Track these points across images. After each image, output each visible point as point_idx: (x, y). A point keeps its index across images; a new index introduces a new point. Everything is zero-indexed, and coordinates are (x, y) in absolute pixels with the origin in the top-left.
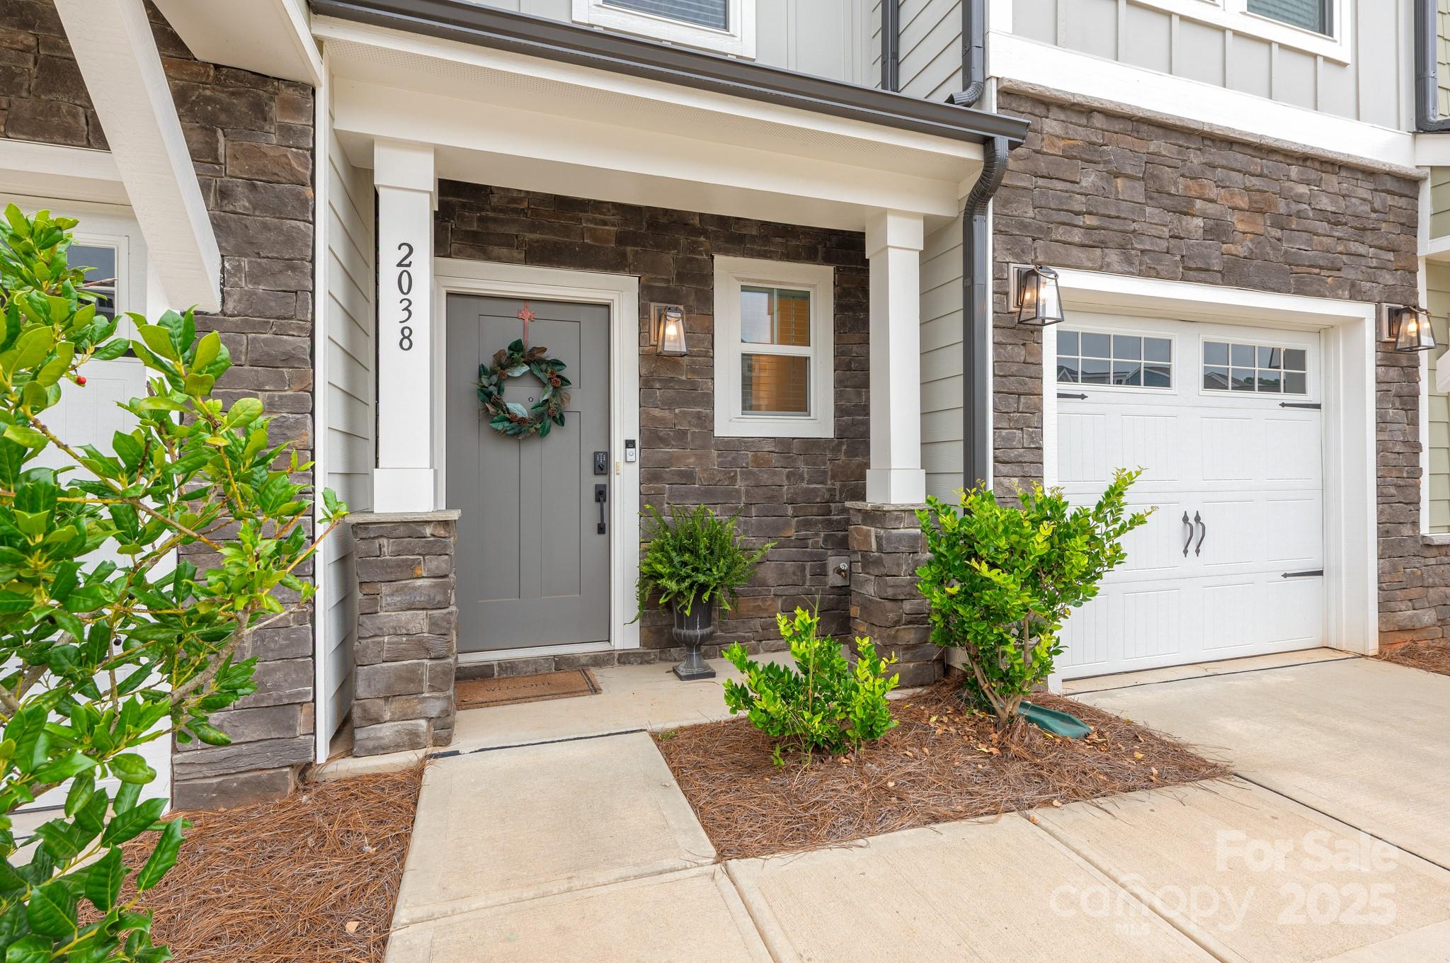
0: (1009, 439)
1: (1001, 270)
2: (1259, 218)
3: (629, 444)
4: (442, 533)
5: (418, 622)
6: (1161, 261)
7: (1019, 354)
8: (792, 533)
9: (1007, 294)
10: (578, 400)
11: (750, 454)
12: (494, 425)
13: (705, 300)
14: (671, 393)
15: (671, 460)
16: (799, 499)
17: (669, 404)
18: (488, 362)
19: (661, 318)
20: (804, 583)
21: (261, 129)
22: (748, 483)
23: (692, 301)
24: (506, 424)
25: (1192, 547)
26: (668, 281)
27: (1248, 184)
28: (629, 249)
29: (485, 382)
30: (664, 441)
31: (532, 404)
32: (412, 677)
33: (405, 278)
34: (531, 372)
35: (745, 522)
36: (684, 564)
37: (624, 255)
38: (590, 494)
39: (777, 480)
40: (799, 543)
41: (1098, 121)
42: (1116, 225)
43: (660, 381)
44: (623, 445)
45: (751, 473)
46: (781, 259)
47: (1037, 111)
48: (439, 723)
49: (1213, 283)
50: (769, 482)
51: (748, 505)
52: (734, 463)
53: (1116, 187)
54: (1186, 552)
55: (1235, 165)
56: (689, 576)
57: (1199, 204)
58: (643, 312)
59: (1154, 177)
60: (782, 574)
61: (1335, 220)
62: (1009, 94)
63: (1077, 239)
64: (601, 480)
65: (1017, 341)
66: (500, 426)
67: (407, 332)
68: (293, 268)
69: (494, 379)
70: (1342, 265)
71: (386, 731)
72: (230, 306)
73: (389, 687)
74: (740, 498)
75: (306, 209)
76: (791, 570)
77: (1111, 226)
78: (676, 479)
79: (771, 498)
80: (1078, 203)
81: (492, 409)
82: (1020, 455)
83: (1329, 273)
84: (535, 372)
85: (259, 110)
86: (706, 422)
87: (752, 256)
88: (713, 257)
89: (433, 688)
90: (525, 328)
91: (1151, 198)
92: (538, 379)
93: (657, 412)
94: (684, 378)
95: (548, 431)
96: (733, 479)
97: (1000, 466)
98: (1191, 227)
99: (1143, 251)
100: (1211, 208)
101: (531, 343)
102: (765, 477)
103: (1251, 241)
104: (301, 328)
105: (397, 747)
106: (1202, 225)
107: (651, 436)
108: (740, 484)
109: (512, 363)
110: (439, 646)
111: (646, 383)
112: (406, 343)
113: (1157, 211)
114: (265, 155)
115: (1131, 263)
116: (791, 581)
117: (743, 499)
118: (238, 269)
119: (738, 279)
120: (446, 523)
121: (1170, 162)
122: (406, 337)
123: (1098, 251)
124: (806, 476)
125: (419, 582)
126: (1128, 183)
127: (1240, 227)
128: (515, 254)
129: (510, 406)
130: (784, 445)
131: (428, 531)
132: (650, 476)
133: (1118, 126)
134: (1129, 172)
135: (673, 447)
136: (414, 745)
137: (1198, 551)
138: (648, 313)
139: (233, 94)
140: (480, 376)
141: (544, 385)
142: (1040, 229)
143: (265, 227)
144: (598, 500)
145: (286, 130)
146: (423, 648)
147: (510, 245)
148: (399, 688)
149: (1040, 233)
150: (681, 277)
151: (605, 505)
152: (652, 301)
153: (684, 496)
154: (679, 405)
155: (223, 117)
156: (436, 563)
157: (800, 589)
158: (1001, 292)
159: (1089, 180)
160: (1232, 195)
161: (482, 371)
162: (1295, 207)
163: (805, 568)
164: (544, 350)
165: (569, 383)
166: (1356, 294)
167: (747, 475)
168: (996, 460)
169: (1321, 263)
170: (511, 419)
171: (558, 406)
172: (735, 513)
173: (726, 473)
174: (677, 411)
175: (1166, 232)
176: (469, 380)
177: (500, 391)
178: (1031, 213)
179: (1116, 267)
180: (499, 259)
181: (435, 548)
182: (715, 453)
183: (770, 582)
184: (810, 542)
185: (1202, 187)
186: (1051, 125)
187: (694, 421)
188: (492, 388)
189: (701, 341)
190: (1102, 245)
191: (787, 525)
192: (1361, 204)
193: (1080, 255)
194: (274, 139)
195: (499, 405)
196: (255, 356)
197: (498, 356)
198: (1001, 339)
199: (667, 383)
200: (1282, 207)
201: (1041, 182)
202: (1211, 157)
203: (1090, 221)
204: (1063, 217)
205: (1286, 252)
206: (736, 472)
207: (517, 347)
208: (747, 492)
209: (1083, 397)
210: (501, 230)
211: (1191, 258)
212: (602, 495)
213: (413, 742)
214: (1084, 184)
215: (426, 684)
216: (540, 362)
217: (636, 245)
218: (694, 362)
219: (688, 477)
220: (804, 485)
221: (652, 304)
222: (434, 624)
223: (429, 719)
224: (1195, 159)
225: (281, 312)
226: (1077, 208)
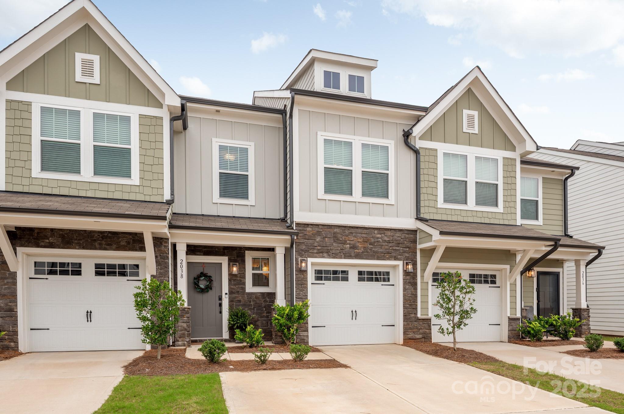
0: (299, 293)
1: (297, 259)
2: (366, 243)
3: (226, 294)
4: (188, 310)
5: (185, 325)
6: (338, 255)
7: (301, 276)
8: (265, 314)
9: (298, 264)
10: (215, 284)
11: (254, 296)
12: (197, 290)
13: (243, 261)
14: (235, 282)
15: (236, 297)
16: (267, 307)
17: (235, 285)
18: (196, 276)
19: (233, 267)
20: (268, 326)
21: (161, 246)
22: (254, 303)
23: (240, 262)
24: (200, 290)
25: (354, 318)
26: (234, 257)
27: (362, 236)
28: (226, 251)
29: (195, 281)
30: (234, 293)
31: (205, 285)
32: (184, 334)
33: (182, 265)
34: (205, 278)
35: (253, 312)
36: (235, 318)
37: (225, 252)
38: (218, 305)
39: (261, 302)
40: (266, 317)
41: (320, 227)
42: (326, 248)
43: (233, 280)
44: (225, 294)
45: (254, 300)
46: (262, 251)
47: (305, 226)
48: (188, 343)
49: (352, 259)
50: (259, 303)
51: (254, 308)
52: (251, 298)
53: (326, 240)
54: (352, 319)
55: (358, 232)
56: (236, 321)
57: (348, 242)
58: (229, 264)
59: (335, 237)
60: (262, 324)
61: (389, 242)
62: (298, 224)
63: (315, 252)
64: (220, 302)
65: (301, 274)
66: (198, 290)
67: (182, 275)
68: (166, 268)
69: (197, 280)
70: (391, 252)
71: (180, 343)
72: (157, 274)
73: (180, 336)
74: (252, 306)
75: (168, 258)
76: (264, 323)
77: (324, 248)
78: (237, 302)
79: (259, 306)
80: (316, 244)
81: (197, 287)
82: (302, 297)
83: (387, 255)
84: (206, 278)
85: (161, 243)
86: (244, 289)
87: (254, 251)
88: (245, 252)
89: (187, 336)
90: (204, 269)
91: (335, 242)
92: (206, 280)
93: (232, 287)
94: (238, 279)
95: (208, 291)
96: (250, 302)
97: (297, 299)
98: (346, 247)
99: (332, 253)
100: (352, 242)
101: (205, 272)
102: (258, 301)
103: (363, 249)
104: (167, 277)
105: (182, 346)
106: (349, 246)
107: (231, 292)
108: (252, 303)
109: (201, 277)
110: (188, 329)
111: (230, 280)
112: (182, 277)
113: (336, 244)
114: (162, 250)
115: (330, 256)
116: (264, 326)
117: (253, 306)
118: (158, 268)
119: (251, 256)
120: (189, 308)
121: (340, 233)
122: (182, 276)
123: (321, 254)
124: (268, 301)
125: (185, 318)
126: (329, 239)
127: (360, 246)
128: (201, 254)
129: (200, 286)
130: (263, 294)
131: (186, 310)
132: (231, 301)
133: (325, 227)
134: (329, 237)
135: (236, 294)
136: (184, 346)
137: (356, 319)
138: (230, 265)
139: (158, 241)
140: (194, 280)
141: (207, 281)
142: (306, 250)
143: (162, 261)
144: (219, 306)
145: (165, 246)
146: (186, 330)
147: (200, 252)
148: (182, 336)
149: (306, 251)
150: (237, 257)
151: (221, 307)
152: (231, 262)
153: (239, 306)
154: (237, 285)
155: (156, 245)
156: (187, 315)
157: (267, 328)
158: (297, 264)
159: (318, 239)
160: (358, 239)
161: (195, 279)
162: (376, 240)
163: (268, 323)
164: (207, 274)
165: (213, 281)
166: (396, 259)
167: (254, 301)
168: (296, 297)
169: (384, 252)
170: (201, 288)
171: (210, 286)
172: (250, 309)
173: (248, 300)
174: (237, 286)
175: (339, 248)
176: (192, 280)
177: (198, 282)
178: (304, 247)
179: (326, 257)
180: (198, 255)
181: (187, 313)
182: (246, 296)
183: (260, 325)
184: (269, 317)
185: (349, 238)
186: (309, 229)
187: (241, 289)
188: (197, 282)
189: (242, 270)
190: (322, 252)
191: (264, 313)
192: (397, 238)
193: (316, 255)
194: (163, 247)
195: (198, 286)
196: (161, 281)
197: (198, 275)
198: (297, 273)
199: (234, 280)
200: (373, 240)
201: (306, 241)
202: (351, 231)
203: (319, 248)
204: (312, 247)
205: (374, 251)
206: (251, 300)
207: (202, 273)
208: (254, 305)
209: (324, 284)
210: (198, 249)
211: (346, 254)
212: (220, 305)
213: (184, 345)
214: (317, 240)
215: (186, 336)
216: (207, 276)
217: (227, 250)
218: (241, 276)
219: (240, 301)
220: (268, 303)
221: (231, 263)
222: (187, 325)
223: (187, 342)
224: (347, 232)
225: (164, 274)
226: (315, 245)
